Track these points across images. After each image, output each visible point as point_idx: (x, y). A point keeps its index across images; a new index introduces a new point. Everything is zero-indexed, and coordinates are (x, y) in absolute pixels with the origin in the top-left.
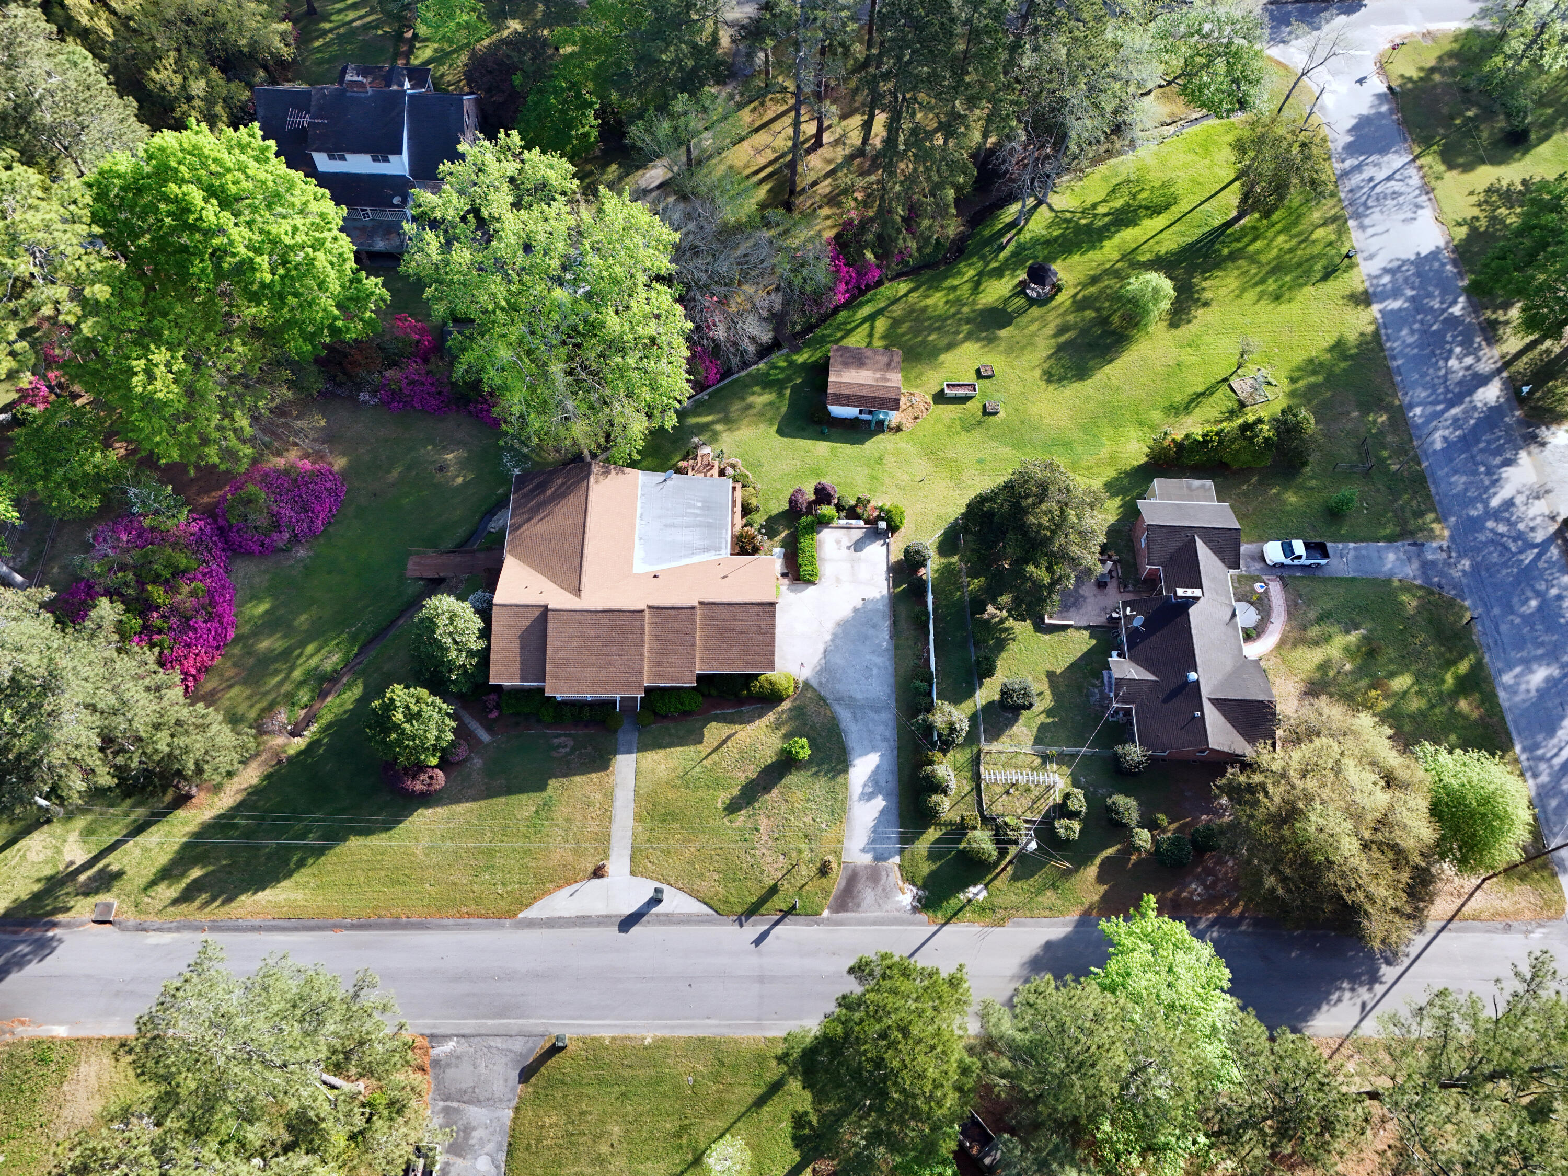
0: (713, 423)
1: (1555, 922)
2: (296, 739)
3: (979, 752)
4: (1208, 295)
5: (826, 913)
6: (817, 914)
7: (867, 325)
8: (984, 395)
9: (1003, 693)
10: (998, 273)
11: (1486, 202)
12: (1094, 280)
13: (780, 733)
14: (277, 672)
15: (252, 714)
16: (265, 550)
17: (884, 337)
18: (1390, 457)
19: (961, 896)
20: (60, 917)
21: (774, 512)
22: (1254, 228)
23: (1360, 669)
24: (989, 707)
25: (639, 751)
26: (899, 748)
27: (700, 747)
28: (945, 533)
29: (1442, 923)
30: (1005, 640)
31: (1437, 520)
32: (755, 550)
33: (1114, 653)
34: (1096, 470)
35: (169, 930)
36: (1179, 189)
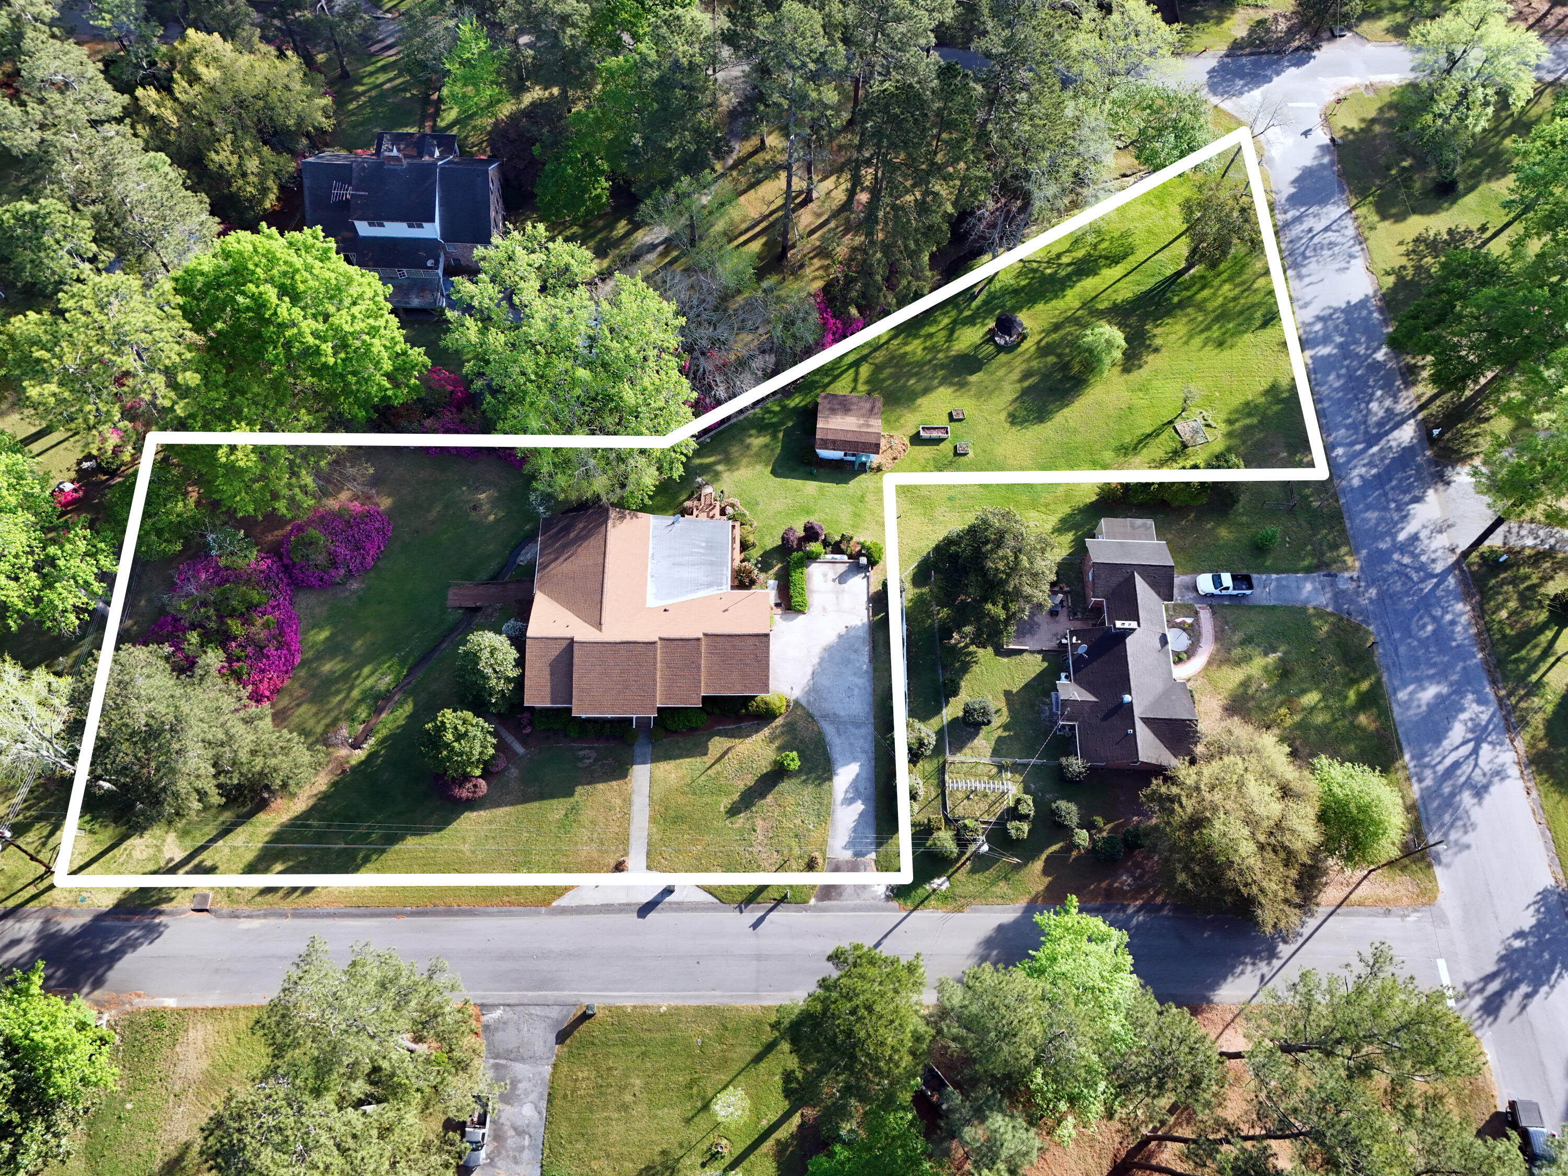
0: (715, 463)
1: (1427, 908)
2: (357, 751)
3: (945, 762)
4: (1158, 341)
5: (813, 901)
6: (805, 902)
7: (852, 371)
8: (956, 437)
9: (966, 711)
10: (971, 321)
11: (1414, 251)
12: (1057, 327)
13: (774, 746)
14: (338, 692)
15: (319, 729)
16: (323, 583)
17: (867, 382)
18: (1312, 495)
19: (927, 887)
20: (164, 907)
21: (769, 547)
22: (1203, 277)
23: (1275, 687)
24: (954, 722)
25: (653, 761)
26: (876, 759)
27: (705, 759)
28: (919, 566)
29: (1332, 909)
30: (969, 663)
31: (1350, 553)
32: (753, 582)
33: (1063, 675)
34: (1052, 507)
35: (258, 916)
36: (1136, 240)
